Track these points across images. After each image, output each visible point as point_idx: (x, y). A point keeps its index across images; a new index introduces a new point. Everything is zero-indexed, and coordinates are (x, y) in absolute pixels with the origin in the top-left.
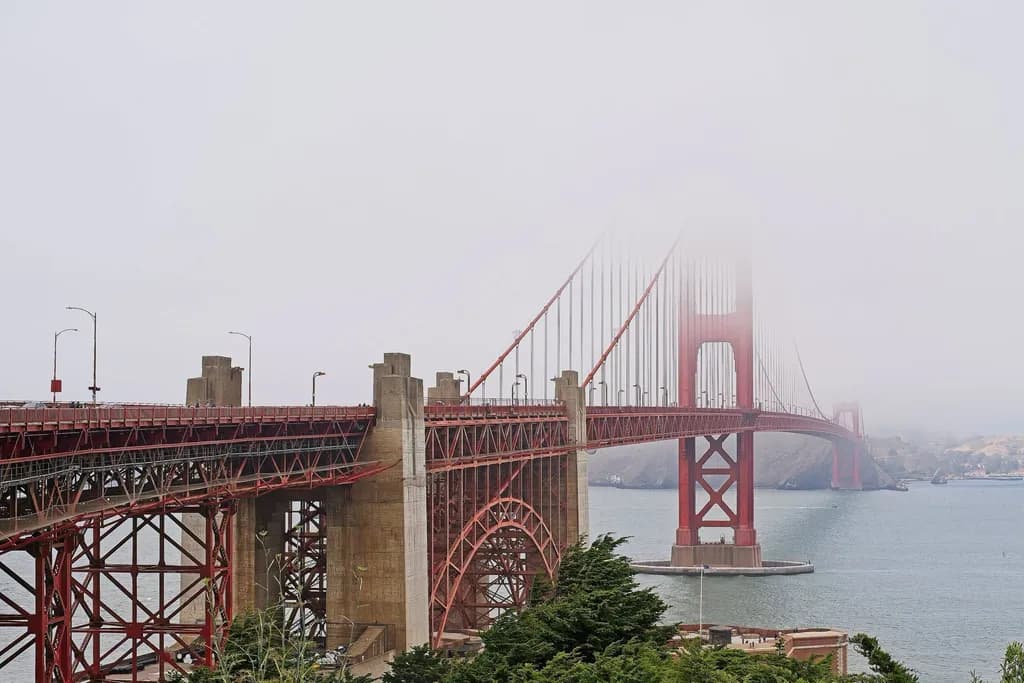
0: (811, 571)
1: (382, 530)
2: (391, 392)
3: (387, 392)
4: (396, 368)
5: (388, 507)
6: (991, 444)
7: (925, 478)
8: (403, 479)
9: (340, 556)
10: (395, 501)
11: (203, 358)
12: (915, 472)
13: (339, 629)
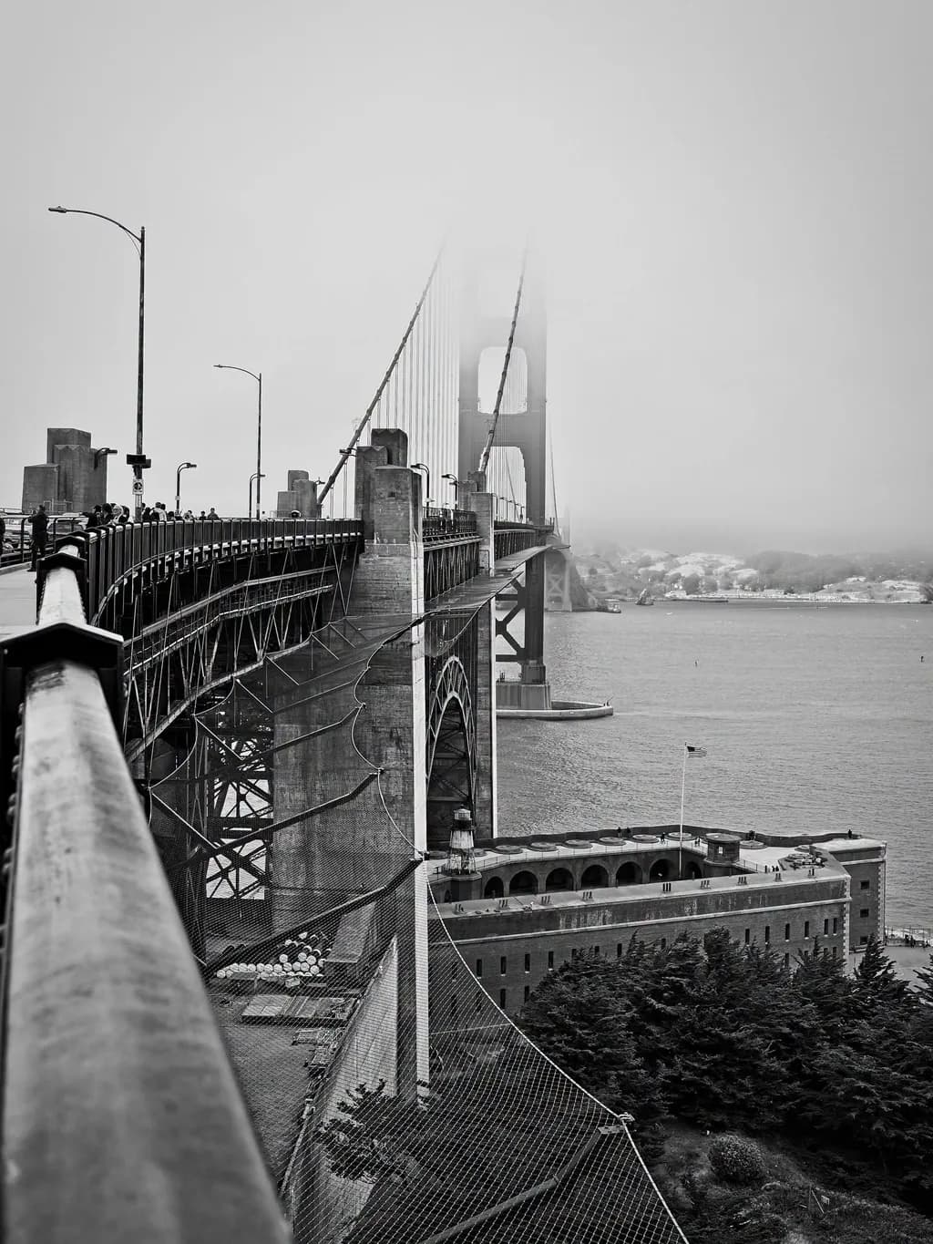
0: (609, 714)
1: (375, 730)
2: (392, 495)
3: (385, 494)
4: (394, 454)
5: (384, 692)
6: (687, 563)
7: (626, 598)
8: (412, 645)
9: (299, 774)
10: (398, 682)
11: (50, 431)
12: (617, 592)
13: (294, 897)
